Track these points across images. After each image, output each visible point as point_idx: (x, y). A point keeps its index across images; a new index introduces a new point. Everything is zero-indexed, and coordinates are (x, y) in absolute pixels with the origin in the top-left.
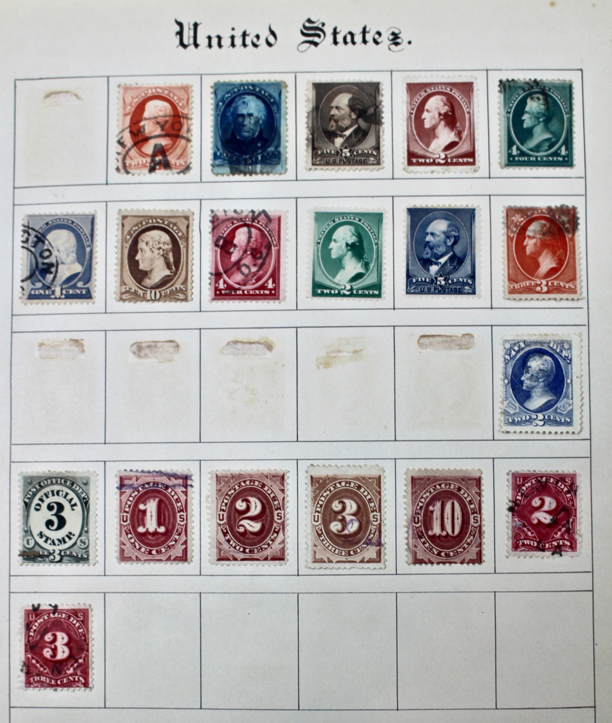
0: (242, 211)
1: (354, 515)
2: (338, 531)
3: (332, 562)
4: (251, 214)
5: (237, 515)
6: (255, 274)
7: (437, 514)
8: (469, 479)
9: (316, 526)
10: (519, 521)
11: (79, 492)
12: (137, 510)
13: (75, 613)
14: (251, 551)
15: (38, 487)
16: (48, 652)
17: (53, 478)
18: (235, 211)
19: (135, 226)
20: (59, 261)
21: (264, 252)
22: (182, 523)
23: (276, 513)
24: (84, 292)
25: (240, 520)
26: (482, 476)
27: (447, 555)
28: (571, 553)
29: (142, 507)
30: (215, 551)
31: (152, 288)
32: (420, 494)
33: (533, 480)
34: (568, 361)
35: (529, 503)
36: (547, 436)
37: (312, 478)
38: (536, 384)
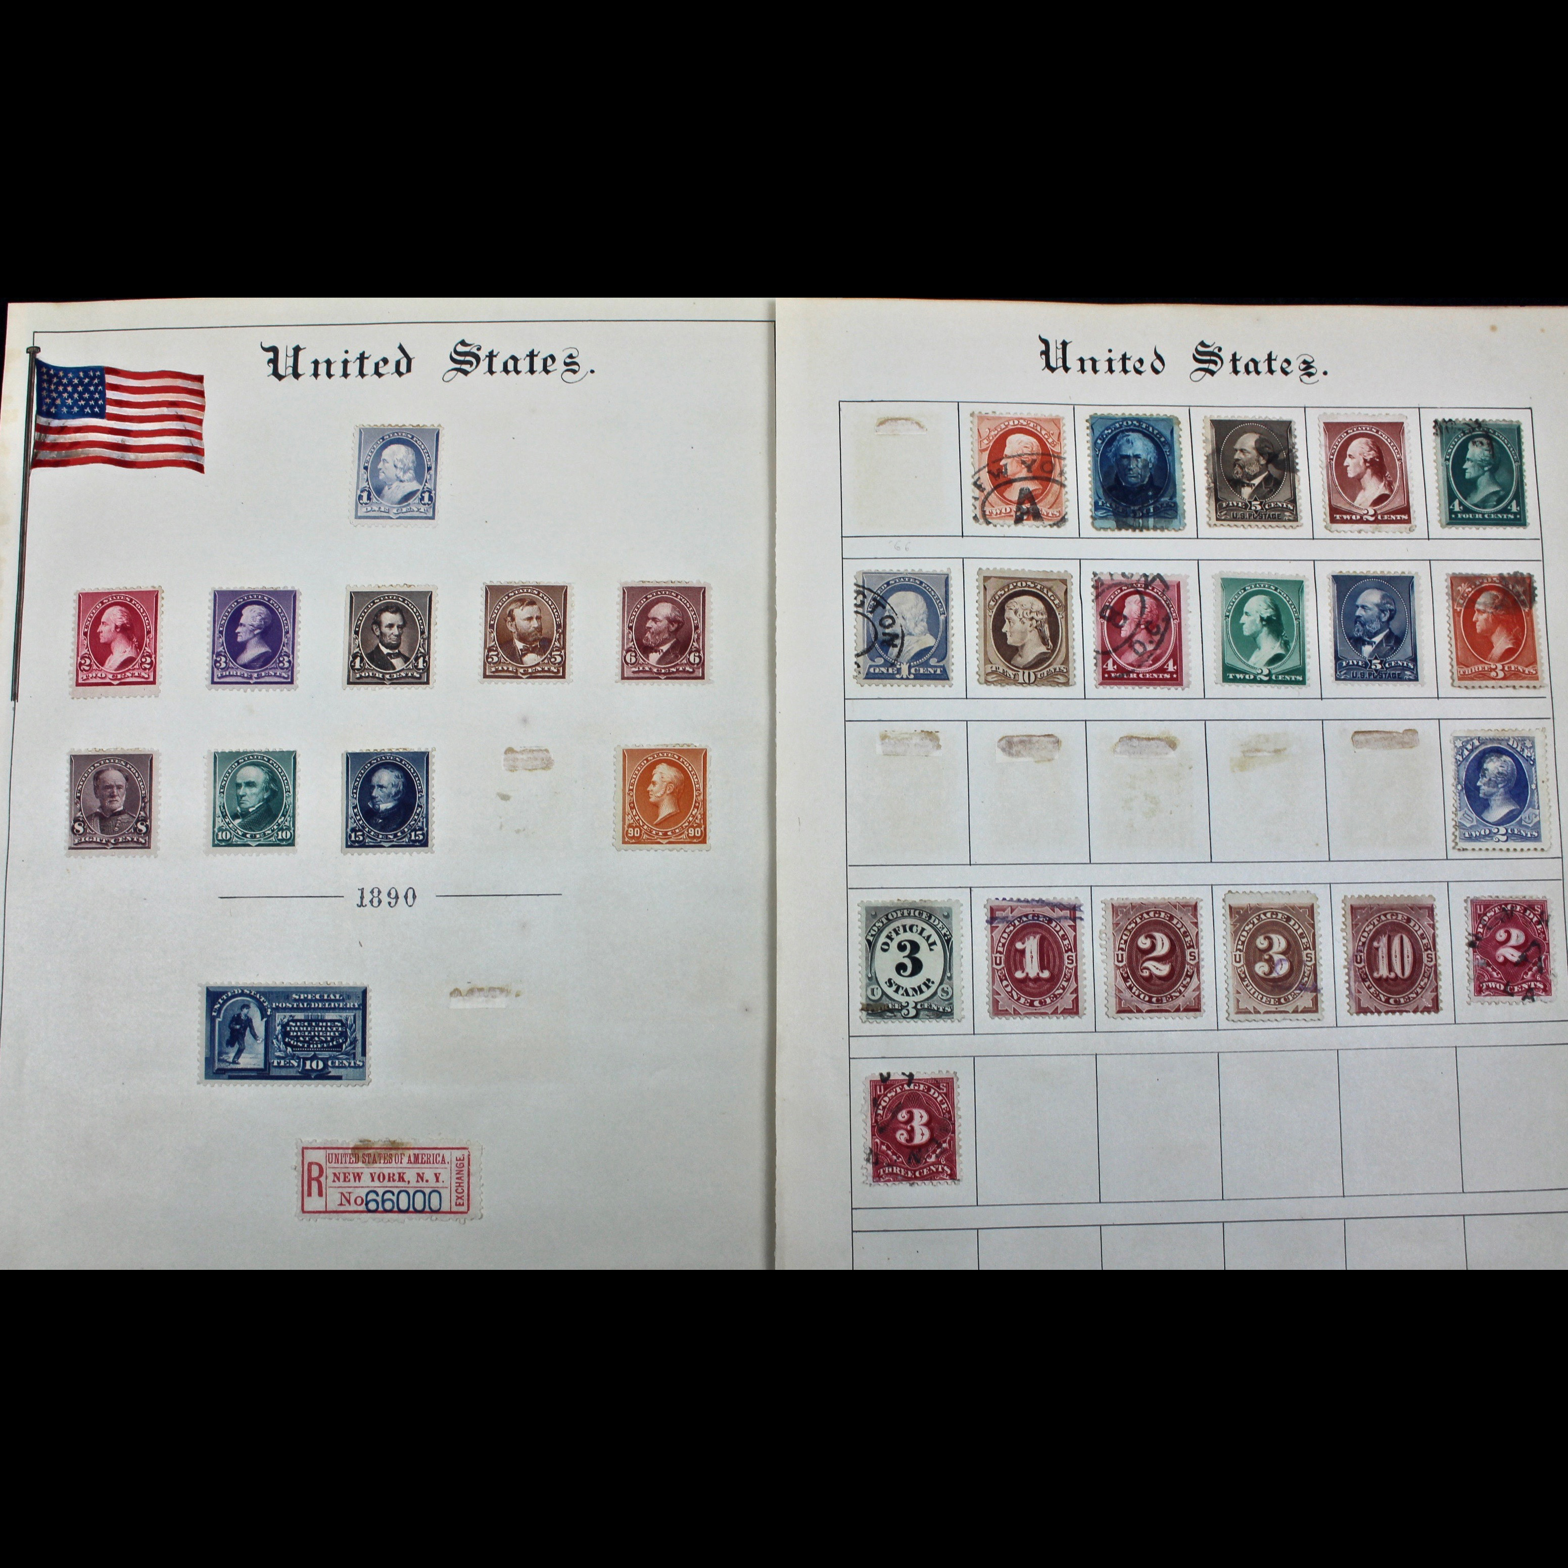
0: (1132, 575)
1: (1283, 953)
2: (1264, 974)
3: (1259, 1012)
4: (1143, 579)
5: (1140, 955)
6: (1151, 653)
7: (1382, 952)
8: (1420, 908)
9: (1238, 968)
10: (1481, 958)
11: (938, 927)
12: (1013, 950)
13: (936, 1083)
14: (1159, 1001)
15: (885, 921)
16: (902, 1134)
17: (904, 909)
18: (1123, 575)
19: (1000, 590)
20: (905, 632)
21: (1162, 626)
22: (1070, 966)
23: (1188, 952)
24: (938, 672)
25: (1144, 962)
26: (1435, 903)
27: (1397, 1002)
28: (1544, 998)
29: (1019, 946)
30: (1113, 1001)
31: (1024, 668)
32: (1362, 926)
33: (1496, 909)
34: (1532, 763)
35: (1493, 937)
36: (1511, 855)
37: (1230, 907)
38: (1495, 790)
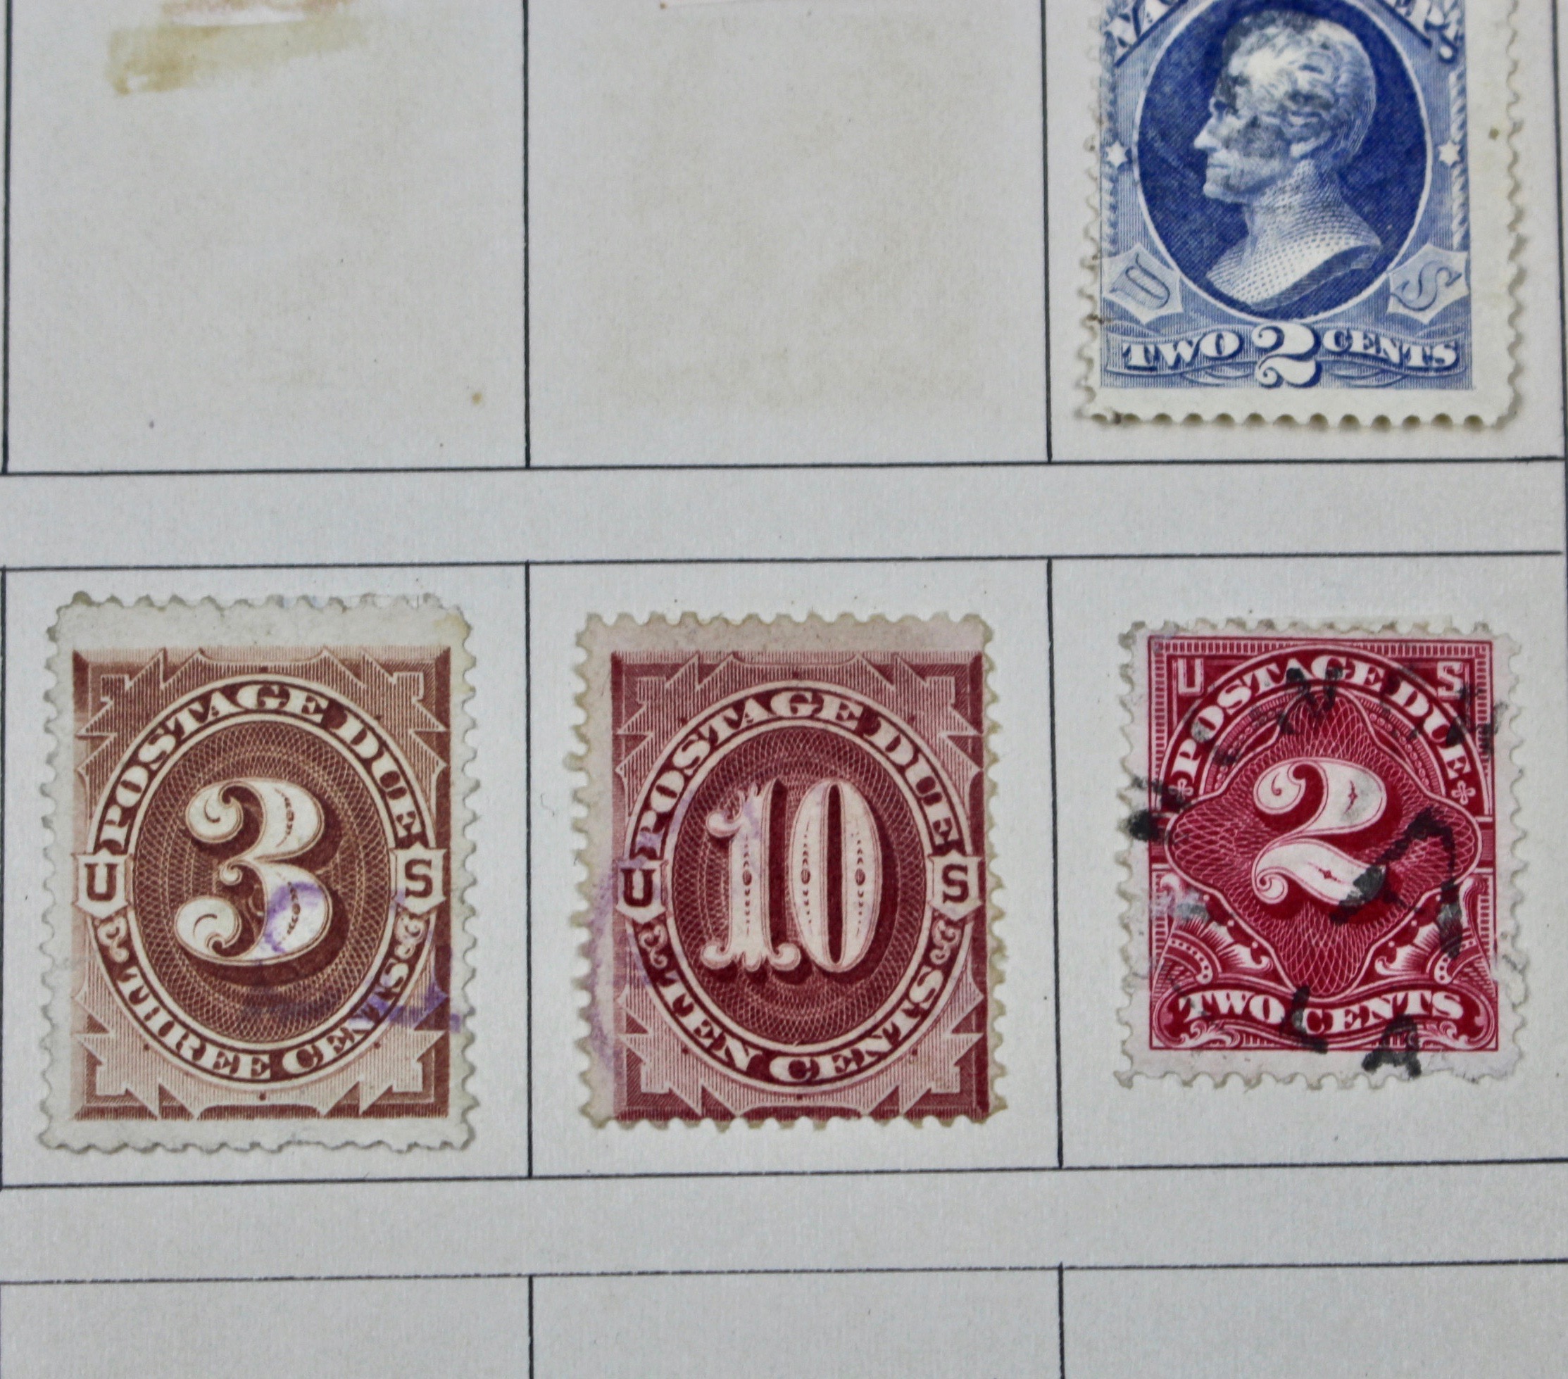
1: (301, 860)
2: (217, 947)
3: (181, 1112)
7: (746, 857)
8: (923, 671)
9: (97, 923)
10: (1187, 886)
26: (990, 651)
27: (803, 1073)
28: (1464, 1059)
32: (656, 747)
33: (1262, 675)
34: (1446, 52)
35: (1243, 791)
36: (1335, 443)
37: (80, 665)
38: (1275, 165)
